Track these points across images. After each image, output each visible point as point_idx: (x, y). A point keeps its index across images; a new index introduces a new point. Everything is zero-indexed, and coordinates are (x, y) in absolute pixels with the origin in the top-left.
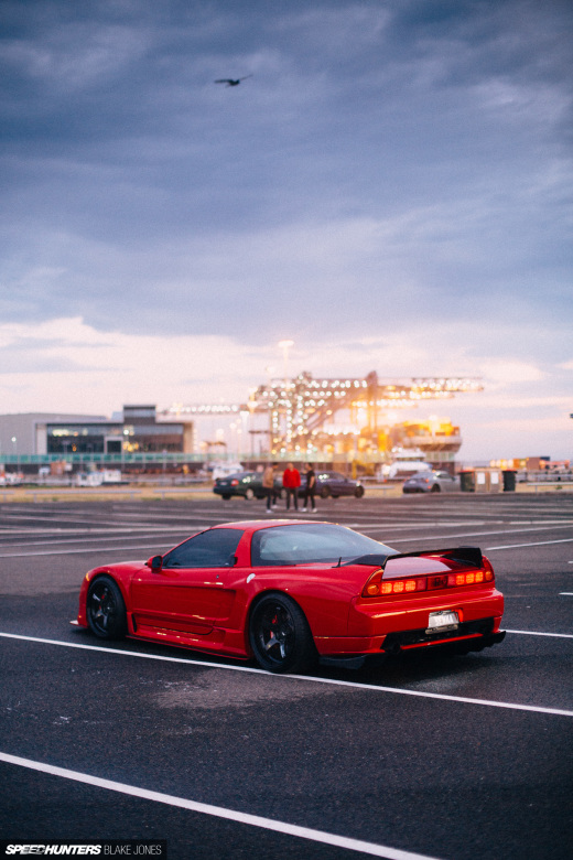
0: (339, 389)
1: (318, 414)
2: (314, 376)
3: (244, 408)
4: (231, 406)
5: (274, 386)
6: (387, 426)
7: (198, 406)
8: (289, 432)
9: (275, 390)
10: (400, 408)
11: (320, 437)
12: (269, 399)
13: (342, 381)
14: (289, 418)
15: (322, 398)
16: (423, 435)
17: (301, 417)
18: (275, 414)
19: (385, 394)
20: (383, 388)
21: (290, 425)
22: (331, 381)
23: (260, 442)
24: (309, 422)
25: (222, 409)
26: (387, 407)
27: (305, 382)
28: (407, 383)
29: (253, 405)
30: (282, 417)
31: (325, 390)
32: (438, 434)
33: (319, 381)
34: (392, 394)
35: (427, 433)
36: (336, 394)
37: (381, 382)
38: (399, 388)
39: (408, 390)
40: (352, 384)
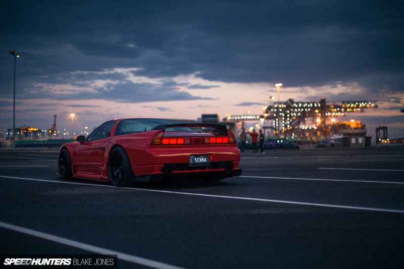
0: (307, 107)
1: (297, 120)
2: (295, 101)
3: (262, 117)
4: (256, 116)
5: (276, 106)
6: (330, 125)
7: (240, 116)
8: (283, 128)
9: (277, 108)
10: (337, 116)
11: (298, 130)
12: (274, 112)
13: (309, 103)
14: (283, 122)
15: (299, 112)
16: (348, 129)
17: (289, 121)
18: (277, 120)
19: (330, 109)
20: (329, 107)
21: (283, 125)
22: (303, 103)
23: (268, 132)
24: (293, 124)
25: (251, 117)
26: (331, 116)
27: (291, 104)
28: (340, 104)
29: (266, 115)
30: (280, 121)
31: (301, 108)
32: (354, 128)
33: (297, 103)
34: (333, 110)
35: (349, 128)
36: (306, 110)
37: (328, 104)
38: (336, 107)
39: (340, 107)
40: (313, 105)
